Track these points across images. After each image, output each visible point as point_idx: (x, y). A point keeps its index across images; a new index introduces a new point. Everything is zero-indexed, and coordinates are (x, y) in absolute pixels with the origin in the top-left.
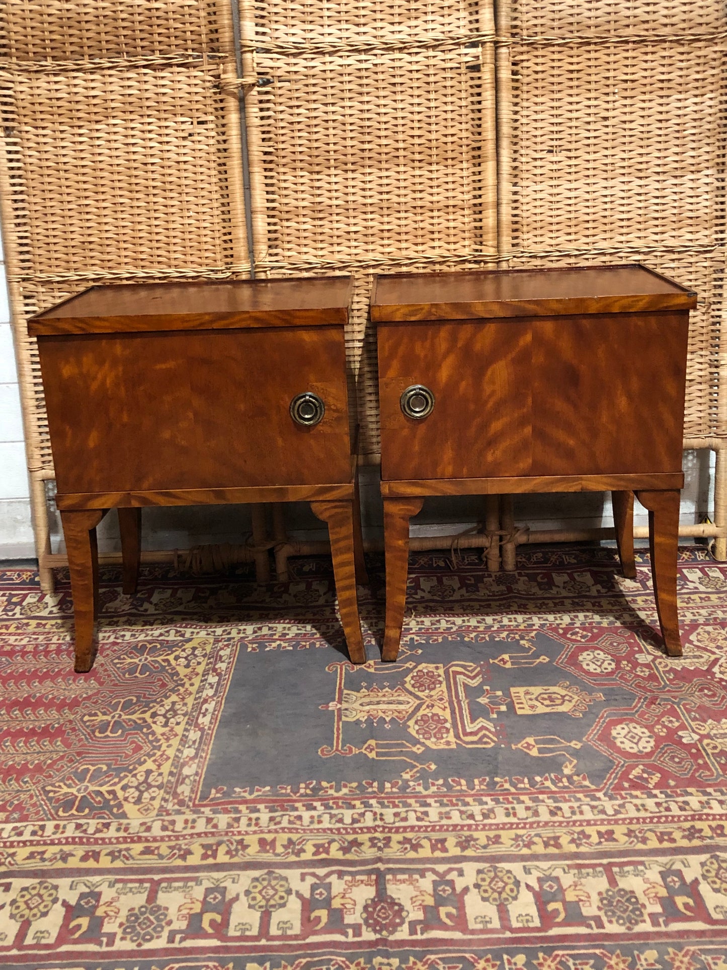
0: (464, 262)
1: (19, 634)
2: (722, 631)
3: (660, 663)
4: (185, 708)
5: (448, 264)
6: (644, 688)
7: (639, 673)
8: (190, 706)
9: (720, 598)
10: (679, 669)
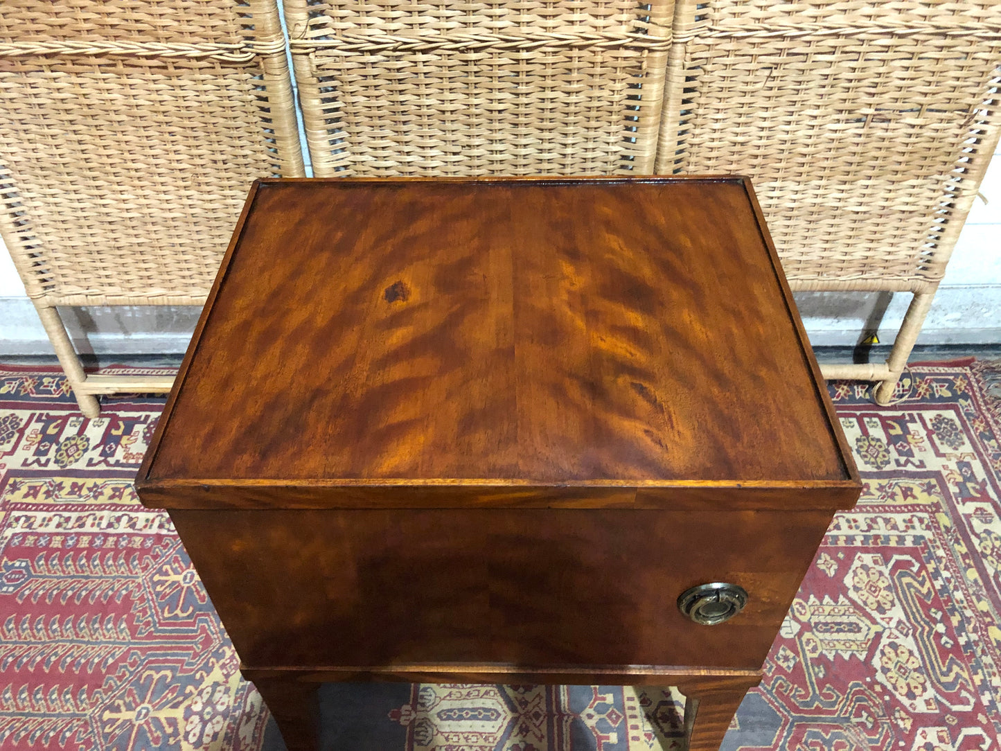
0: (617, 47)
1: (49, 508)
2: (883, 568)
3: (808, 641)
4: (225, 699)
5: (593, 48)
6: (786, 699)
7: (780, 663)
8: (232, 692)
9: (881, 488)
10: (831, 657)
